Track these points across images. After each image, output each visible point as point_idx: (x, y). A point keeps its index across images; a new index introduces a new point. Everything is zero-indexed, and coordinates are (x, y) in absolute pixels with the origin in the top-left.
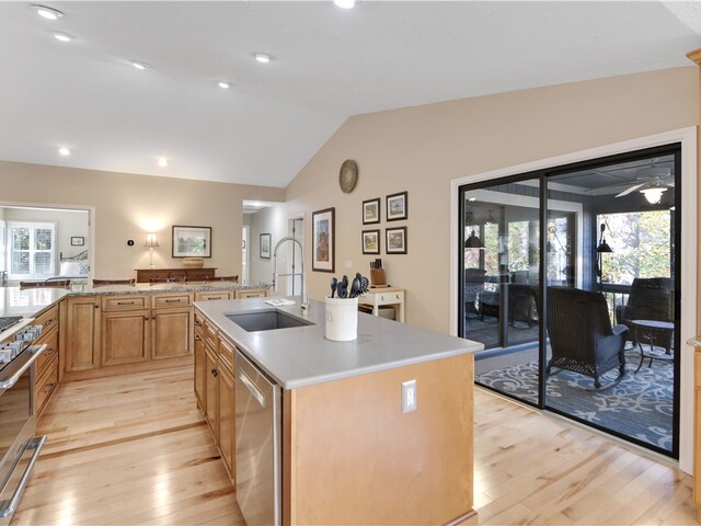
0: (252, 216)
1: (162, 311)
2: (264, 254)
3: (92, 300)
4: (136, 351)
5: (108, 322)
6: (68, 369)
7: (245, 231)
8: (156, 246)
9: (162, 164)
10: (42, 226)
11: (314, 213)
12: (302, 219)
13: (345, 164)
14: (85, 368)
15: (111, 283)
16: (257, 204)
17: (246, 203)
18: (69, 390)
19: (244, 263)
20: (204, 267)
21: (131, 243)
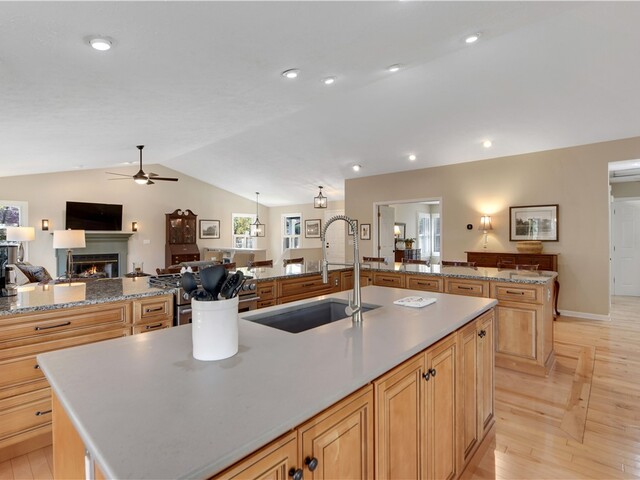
8: (490, 229)
21: (470, 227)
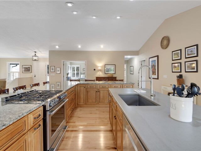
0: (127, 61)
1: (101, 90)
2: (131, 73)
3: (83, 85)
4: (94, 101)
5: (87, 92)
6: (78, 104)
7: (125, 66)
8: (100, 70)
9: (102, 47)
10: (77, 66)
11: (150, 58)
12: (145, 61)
13: (163, 38)
14: (82, 104)
15: (89, 80)
16: (129, 57)
17: (126, 57)
18: (78, 109)
19: (125, 75)
20: (113, 76)
21: (95, 70)
